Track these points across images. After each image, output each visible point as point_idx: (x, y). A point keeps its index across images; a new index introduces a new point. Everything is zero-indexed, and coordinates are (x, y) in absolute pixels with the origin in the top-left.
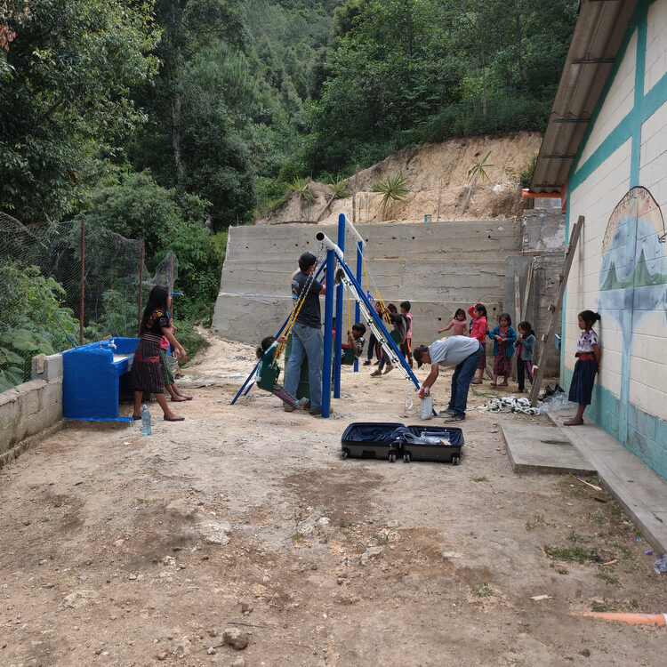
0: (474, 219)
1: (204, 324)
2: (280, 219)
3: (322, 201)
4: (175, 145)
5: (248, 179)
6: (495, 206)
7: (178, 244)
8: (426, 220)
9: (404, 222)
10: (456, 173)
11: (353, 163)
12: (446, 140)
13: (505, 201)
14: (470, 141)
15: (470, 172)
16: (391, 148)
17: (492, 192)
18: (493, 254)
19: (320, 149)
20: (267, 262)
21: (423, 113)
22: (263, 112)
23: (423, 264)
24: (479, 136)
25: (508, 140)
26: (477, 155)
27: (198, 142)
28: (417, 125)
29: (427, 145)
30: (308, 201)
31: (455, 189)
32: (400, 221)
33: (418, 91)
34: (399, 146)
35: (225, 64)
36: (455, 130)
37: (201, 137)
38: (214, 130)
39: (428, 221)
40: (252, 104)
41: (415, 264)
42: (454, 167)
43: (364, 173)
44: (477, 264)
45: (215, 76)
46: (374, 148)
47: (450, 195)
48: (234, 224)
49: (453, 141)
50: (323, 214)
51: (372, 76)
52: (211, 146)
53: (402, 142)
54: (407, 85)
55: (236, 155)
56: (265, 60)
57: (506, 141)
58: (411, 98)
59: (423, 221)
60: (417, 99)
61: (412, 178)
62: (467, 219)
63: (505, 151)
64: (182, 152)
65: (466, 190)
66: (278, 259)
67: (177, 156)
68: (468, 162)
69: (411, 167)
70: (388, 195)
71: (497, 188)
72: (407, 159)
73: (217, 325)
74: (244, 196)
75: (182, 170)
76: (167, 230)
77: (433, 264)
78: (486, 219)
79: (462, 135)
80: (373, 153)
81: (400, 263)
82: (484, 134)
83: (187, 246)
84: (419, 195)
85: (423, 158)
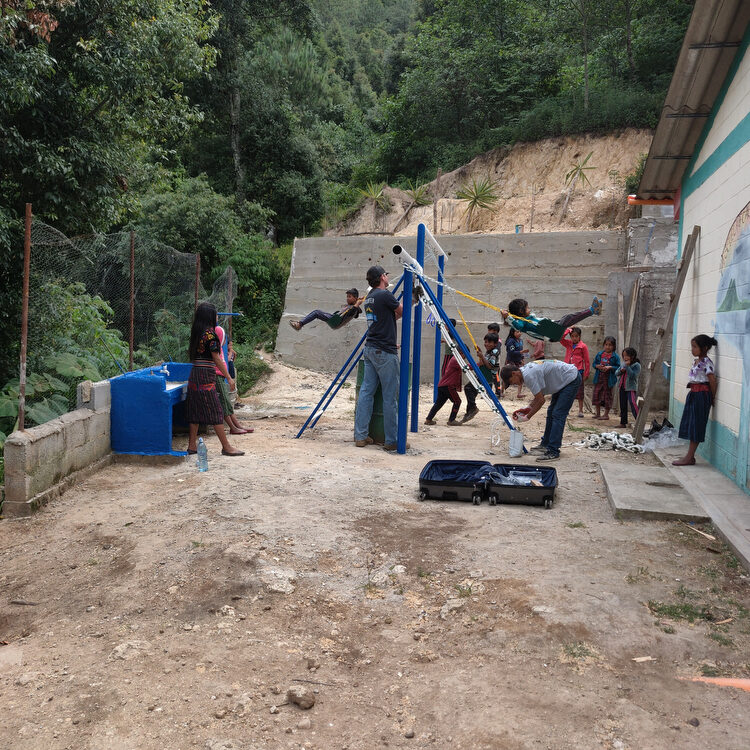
0: (572, 230)
1: (267, 348)
2: (351, 230)
3: (399, 209)
4: (234, 146)
5: (315, 185)
6: (597, 215)
7: (237, 258)
8: (517, 231)
9: (492, 233)
10: (552, 177)
11: (434, 166)
12: (541, 139)
13: (608, 209)
14: (569, 140)
15: (568, 176)
16: (478, 148)
17: (593, 198)
18: (593, 270)
19: (397, 150)
20: (337, 279)
21: (515, 108)
22: (333, 108)
23: (513, 280)
24: (579, 134)
25: (612, 138)
26: (577, 156)
27: (260, 143)
28: (507, 122)
29: (519, 145)
30: (383, 209)
31: (551, 195)
32: (487, 232)
33: (509, 83)
34: (488, 147)
35: (290, 54)
36: (551, 128)
37: (263, 137)
38: (278, 130)
39: (520, 232)
40: (320, 99)
41: (504, 281)
42: (549, 170)
43: (448, 177)
44: (575, 282)
45: (279, 68)
46: (459, 148)
47: (545, 203)
48: (300, 236)
49: (549, 140)
50: (400, 224)
51: (457, 66)
52: (275, 148)
53: (490, 141)
54: (497, 75)
55: (303, 158)
56: (335, 49)
57: (610, 140)
58: (502, 91)
59: (514, 232)
60: (509, 92)
61: (502, 183)
62: (564, 229)
63: (608, 152)
64: (241, 154)
65: (564, 197)
66: (348, 275)
67: (237, 158)
68: (566, 165)
69: (500, 170)
70: (474, 202)
71: (600, 195)
72: (495, 161)
73: (281, 349)
74: (311, 204)
75: (241, 174)
76: (225, 242)
77: (525, 281)
78: (586, 229)
79: (559, 134)
80: (458, 154)
81: (488, 279)
82: (585, 132)
83: (248, 261)
84: (510, 202)
85: (514, 160)
